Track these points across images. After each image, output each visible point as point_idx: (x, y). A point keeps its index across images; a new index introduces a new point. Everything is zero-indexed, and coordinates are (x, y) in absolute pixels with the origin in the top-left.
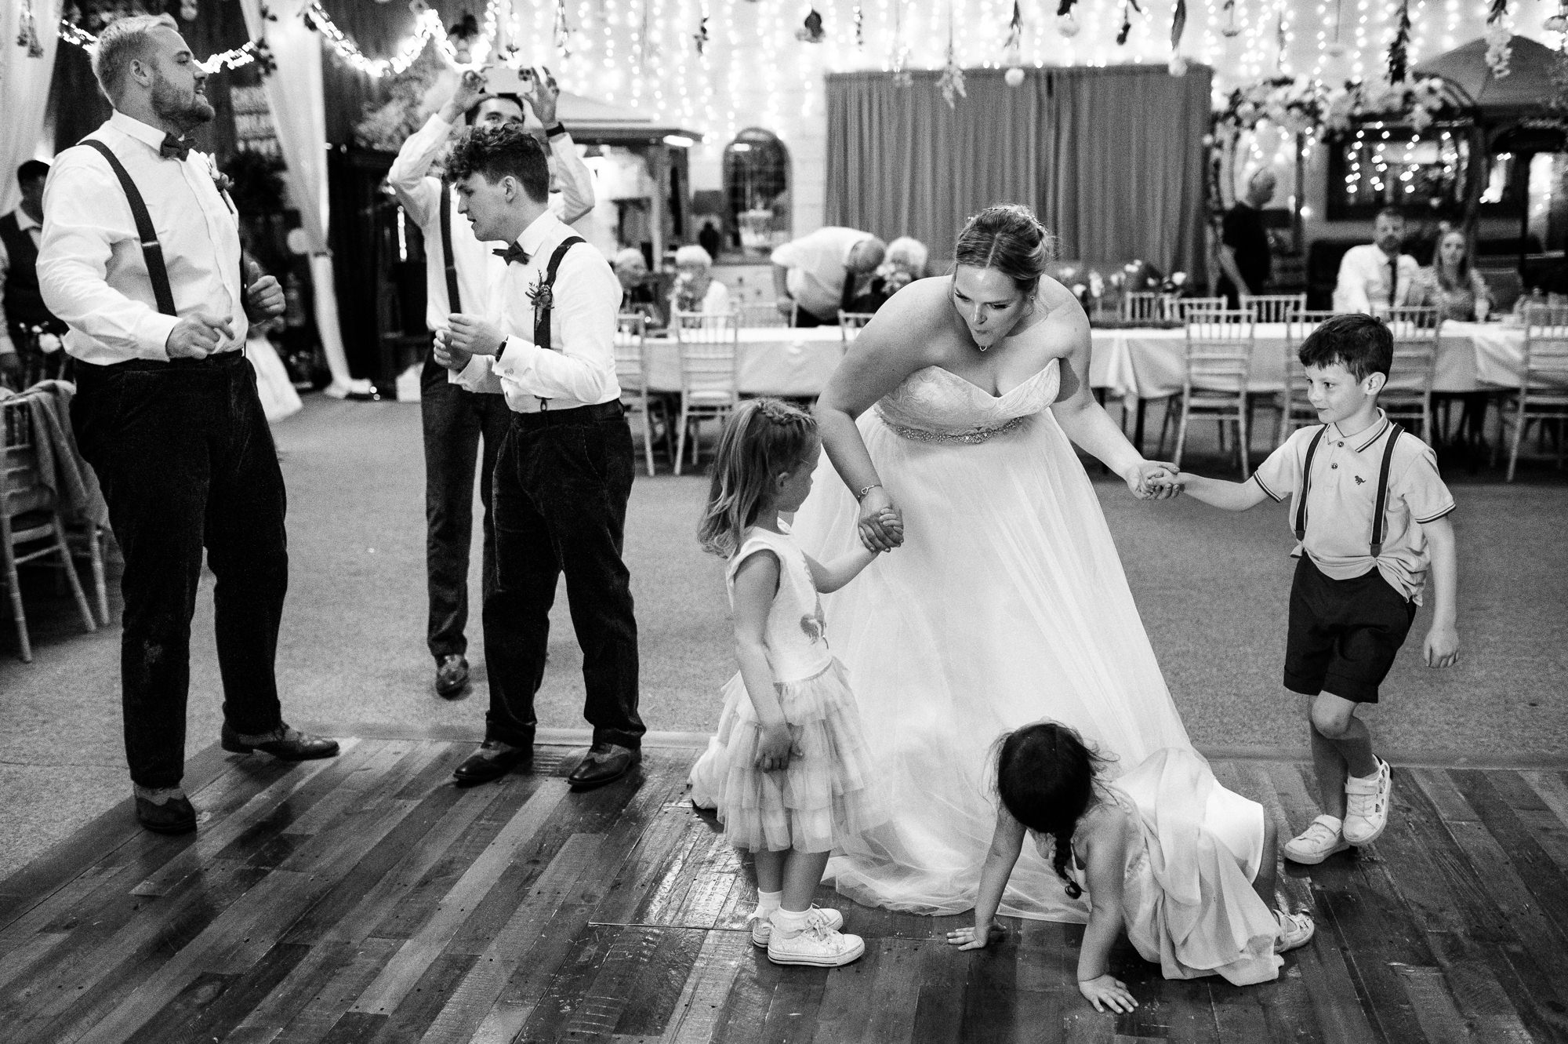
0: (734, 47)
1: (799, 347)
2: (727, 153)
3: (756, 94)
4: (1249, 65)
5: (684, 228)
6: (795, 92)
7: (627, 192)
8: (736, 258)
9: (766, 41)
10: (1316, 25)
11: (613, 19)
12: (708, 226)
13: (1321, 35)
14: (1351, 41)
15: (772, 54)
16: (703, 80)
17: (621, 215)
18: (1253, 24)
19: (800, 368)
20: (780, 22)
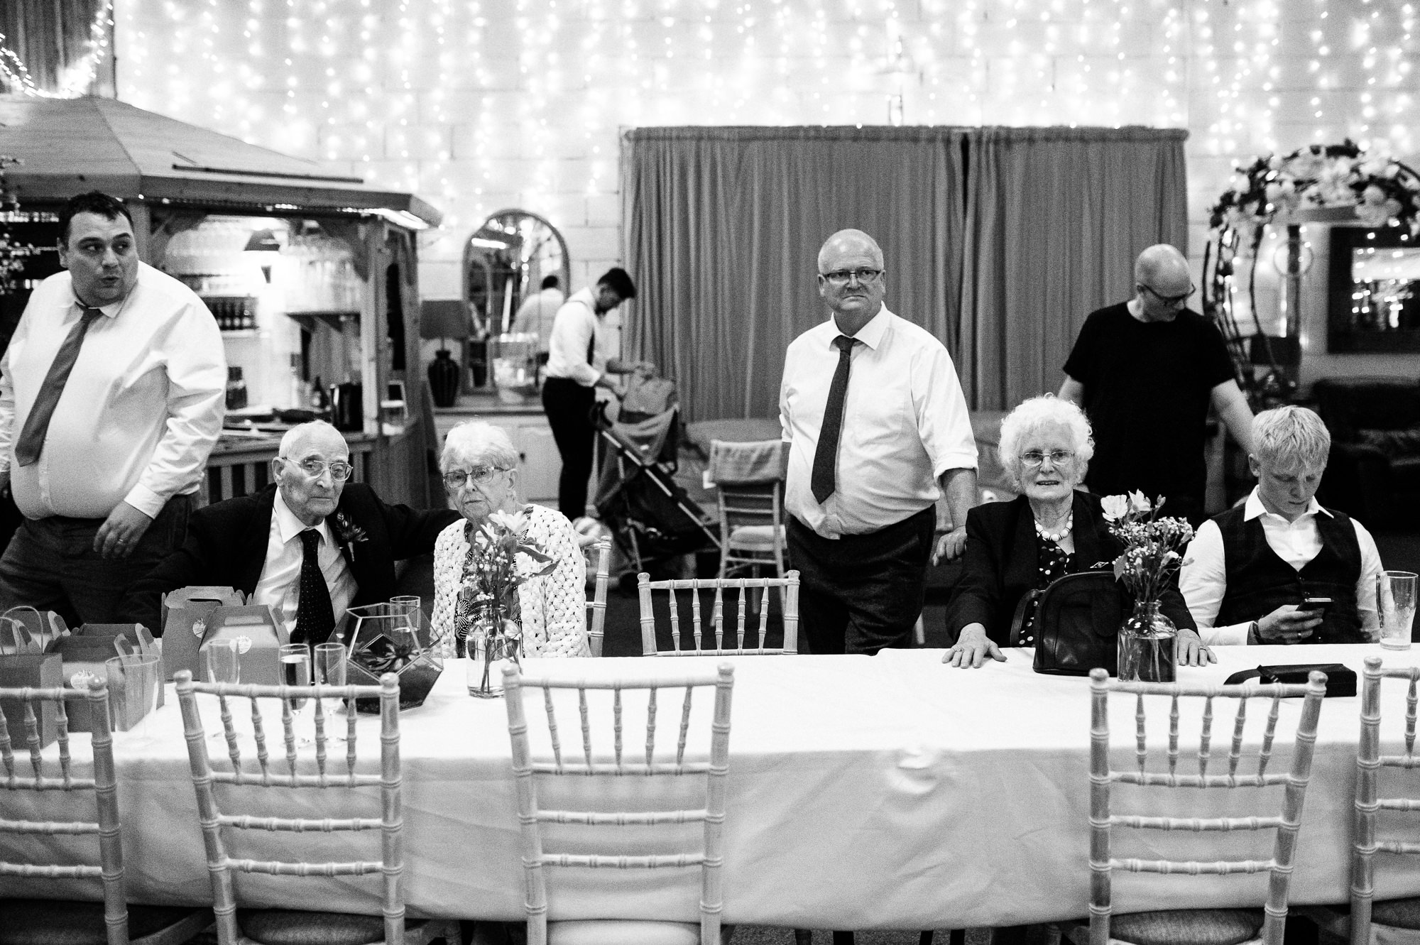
0: (482, 91)
1: (924, 775)
2: (469, 248)
3: (516, 161)
4: (1221, 137)
5: (409, 359)
6: (576, 160)
7: (318, 301)
8: (487, 405)
9: (533, 84)
10: (1308, 87)
11: (297, 45)
12: (443, 355)
13: (1315, 101)
14: (1356, 109)
15: (541, 103)
16: (435, 139)
17: (306, 338)
18: (1225, 83)
19: (927, 843)
20: (553, 58)
